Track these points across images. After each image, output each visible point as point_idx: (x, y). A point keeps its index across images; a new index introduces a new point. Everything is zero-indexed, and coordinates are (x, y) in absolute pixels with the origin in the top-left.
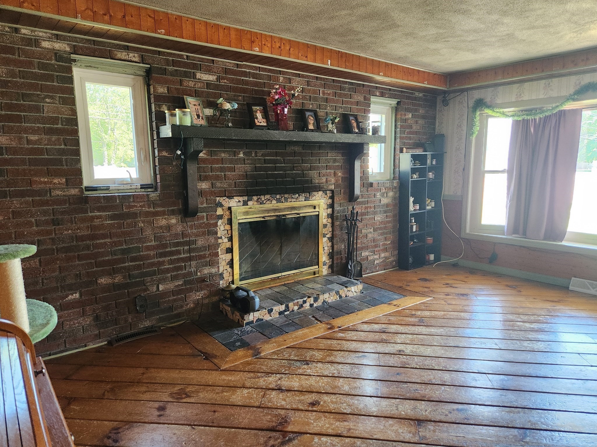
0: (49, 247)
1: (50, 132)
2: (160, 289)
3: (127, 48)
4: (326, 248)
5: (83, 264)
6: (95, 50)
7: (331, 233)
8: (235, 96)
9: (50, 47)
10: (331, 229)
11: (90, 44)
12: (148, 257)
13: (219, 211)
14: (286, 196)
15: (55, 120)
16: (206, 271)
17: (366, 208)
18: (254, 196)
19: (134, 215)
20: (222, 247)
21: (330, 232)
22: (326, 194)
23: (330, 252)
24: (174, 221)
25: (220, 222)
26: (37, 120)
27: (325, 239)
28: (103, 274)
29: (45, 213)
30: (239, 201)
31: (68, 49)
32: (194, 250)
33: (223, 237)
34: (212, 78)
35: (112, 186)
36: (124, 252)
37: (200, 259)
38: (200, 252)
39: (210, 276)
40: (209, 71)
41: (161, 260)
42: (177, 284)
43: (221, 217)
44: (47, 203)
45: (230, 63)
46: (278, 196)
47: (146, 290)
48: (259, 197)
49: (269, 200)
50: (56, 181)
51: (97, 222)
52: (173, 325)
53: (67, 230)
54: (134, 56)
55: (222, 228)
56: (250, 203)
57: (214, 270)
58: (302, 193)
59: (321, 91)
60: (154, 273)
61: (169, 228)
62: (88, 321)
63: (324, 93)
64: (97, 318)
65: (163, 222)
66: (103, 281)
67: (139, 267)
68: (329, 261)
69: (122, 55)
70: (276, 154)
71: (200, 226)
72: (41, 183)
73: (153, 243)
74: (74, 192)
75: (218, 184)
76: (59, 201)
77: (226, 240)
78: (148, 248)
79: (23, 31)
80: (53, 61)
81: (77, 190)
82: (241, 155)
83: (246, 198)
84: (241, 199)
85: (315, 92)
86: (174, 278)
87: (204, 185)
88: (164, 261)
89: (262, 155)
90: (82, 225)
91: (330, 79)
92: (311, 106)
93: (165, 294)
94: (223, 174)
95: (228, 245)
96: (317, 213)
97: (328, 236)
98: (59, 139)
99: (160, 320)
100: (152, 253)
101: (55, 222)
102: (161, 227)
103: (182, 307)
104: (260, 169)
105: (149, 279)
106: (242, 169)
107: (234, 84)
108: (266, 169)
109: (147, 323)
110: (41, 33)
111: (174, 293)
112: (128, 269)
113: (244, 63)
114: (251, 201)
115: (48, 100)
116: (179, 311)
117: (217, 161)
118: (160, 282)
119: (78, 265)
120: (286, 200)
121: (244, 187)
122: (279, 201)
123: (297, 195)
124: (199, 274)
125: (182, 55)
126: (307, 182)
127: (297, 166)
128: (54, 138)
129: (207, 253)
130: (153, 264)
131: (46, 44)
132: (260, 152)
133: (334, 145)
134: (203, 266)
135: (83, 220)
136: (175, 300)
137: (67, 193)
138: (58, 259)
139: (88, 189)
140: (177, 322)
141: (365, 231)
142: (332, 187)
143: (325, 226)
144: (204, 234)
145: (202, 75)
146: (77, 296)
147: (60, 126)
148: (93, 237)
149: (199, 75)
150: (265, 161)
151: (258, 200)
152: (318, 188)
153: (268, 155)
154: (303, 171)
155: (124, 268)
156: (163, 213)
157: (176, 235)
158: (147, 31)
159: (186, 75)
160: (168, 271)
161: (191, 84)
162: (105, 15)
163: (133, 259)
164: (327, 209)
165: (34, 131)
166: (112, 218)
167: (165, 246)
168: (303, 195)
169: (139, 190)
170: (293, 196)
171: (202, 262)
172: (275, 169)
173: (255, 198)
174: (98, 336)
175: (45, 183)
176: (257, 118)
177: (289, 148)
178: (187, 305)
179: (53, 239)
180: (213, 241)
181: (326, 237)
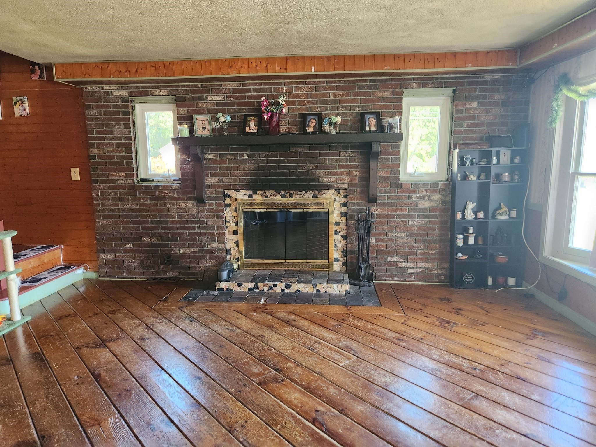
0: (117, 214)
1: (118, 145)
2: (181, 252)
3: (158, 87)
4: (339, 246)
5: (134, 227)
6: (141, 92)
7: (346, 231)
8: (240, 109)
9: (118, 95)
10: (345, 228)
11: (139, 89)
12: (172, 228)
13: (228, 201)
14: (291, 192)
15: (120, 138)
16: (215, 245)
17: (393, 210)
18: (259, 190)
19: (164, 199)
20: (229, 230)
21: (344, 230)
22: (339, 192)
23: (344, 250)
24: (190, 205)
25: (228, 209)
26: (111, 139)
27: (337, 237)
28: (148, 235)
29: (116, 193)
30: (245, 194)
31: (127, 94)
32: (205, 228)
33: (230, 221)
34: (220, 98)
35: (156, 178)
36: (158, 222)
37: (210, 235)
38: (210, 230)
39: (218, 250)
40: (218, 93)
41: (181, 231)
42: (192, 251)
43: (229, 205)
44: (115, 187)
45: (235, 85)
46: (283, 192)
47: (172, 250)
48: (263, 191)
49: (273, 195)
50: (120, 175)
51: (142, 201)
52: (189, 279)
53: (126, 205)
54: (164, 92)
55: (230, 214)
57: (221, 246)
58: (310, 190)
59: (331, 94)
60: (176, 240)
61: (187, 210)
62: (137, 263)
63: (335, 95)
64: (142, 262)
65: (183, 205)
66: (146, 239)
67: (167, 234)
68: (342, 259)
69: (157, 92)
70: (281, 155)
71: (209, 211)
72: (113, 175)
73: (176, 219)
74: (129, 181)
75: (225, 180)
76: (122, 187)
77: (233, 224)
78: (173, 222)
79: (105, 88)
80: (120, 103)
81: (131, 180)
82: (245, 157)
83: (251, 192)
84: (247, 192)
85: (324, 95)
86: (191, 246)
87: (214, 180)
88: (183, 233)
89: (265, 157)
90: (134, 202)
91: (343, 80)
92: (319, 110)
93: (183, 256)
94: (229, 172)
95: (235, 228)
96: (327, 210)
97: (342, 233)
98: (122, 149)
99: (183, 274)
100: (175, 226)
101: (120, 199)
102: (182, 209)
103: (196, 268)
104: (263, 168)
105: (173, 243)
106: (250, 167)
107: (239, 100)
108: (269, 168)
109: (172, 274)
110: (113, 87)
111: (193, 256)
112: (160, 234)
113: (248, 82)
114: (256, 195)
115: (117, 127)
116: (194, 271)
117: (224, 162)
118: (182, 246)
119: (132, 227)
120: (291, 196)
121: (248, 183)
122: (283, 196)
123: (304, 192)
124: (209, 246)
125: (198, 85)
126: (313, 180)
127: (302, 166)
128: (120, 149)
129: (216, 231)
130: (175, 234)
131: (116, 93)
132: (263, 153)
133: (349, 145)
134: (212, 241)
135: (134, 199)
136: (191, 262)
137: (126, 182)
138: (121, 221)
139: (143, 180)
140: (191, 278)
141: (393, 234)
142: (346, 186)
143: (337, 224)
144: (213, 217)
145: (213, 97)
146: (131, 245)
147: (123, 141)
148: (139, 211)
149: (209, 98)
150: (268, 162)
151: (262, 194)
152: (328, 187)
153: (271, 156)
154: (309, 170)
155: (158, 233)
156: (183, 199)
157: (193, 216)
158: (151, 76)
159: (201, 99)
160: (186, 240)
161: (204, 105)
162: (126, 72)
163: (163, 228)
164: (341, 207)
165: (111, 145)
166: (151, 199)
167: (184, 222)
168: (311, 192)
169: (171, 182)
170: (299, 193)
171: (211, 239)
172: (279, 168)
173: (259, 192)
174: (141, 274)
175: (115, 175)
176: (249, 126)
177: (293, 150)
178: (200, 267)
179: (119, 209)
180: (220, 223)
181: (338, 234)
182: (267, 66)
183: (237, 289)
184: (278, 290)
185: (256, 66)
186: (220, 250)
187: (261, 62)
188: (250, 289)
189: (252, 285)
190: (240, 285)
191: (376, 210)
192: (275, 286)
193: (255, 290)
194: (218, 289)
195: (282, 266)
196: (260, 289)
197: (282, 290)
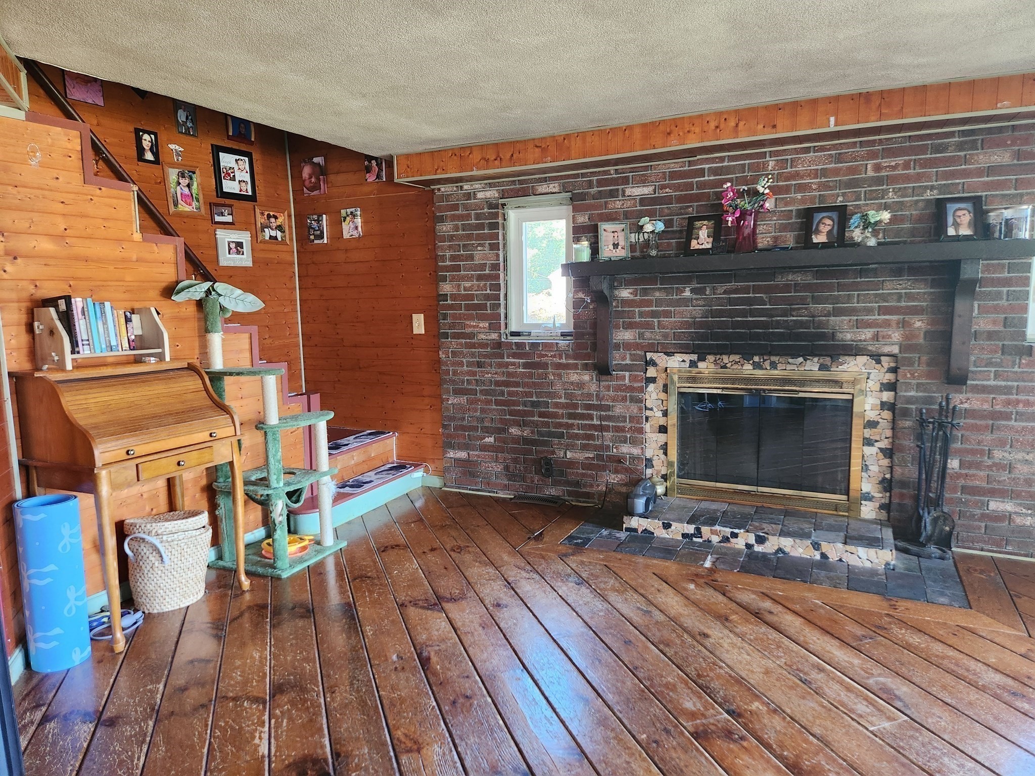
0: (474, 387)
1: (480, 278)
2: (568, 457)
3: (545, 180)
4: (874, 468)
5: (498, 409)
6: (519, 190)
7: (890, 440)
8: (681, 208)
9: (483, 197)
10: (889, 433)
11: (515, 185)
12: (554, 415)
13: (651, 372)
14: (775, 359)
15: (482, 267)
16: (625, 449)
17: (1008, 403)
18: (709, 354)
19: (545, 366)
20: (652, 423)
21: (886, 438)
22: (879, 362)
23: (884, 479)
24: (586, 378)
25: (651, 387)
26: (471, 269)
27: (870, 451)
28: (517, 424)
29: (473, 355)
30: (683, 361)
31: (497, 195)
32: (609, 418)
33: (655, 409)
34: (646, 191)
35: (534, 332)
36: (534, 404)
37: (617, 431)
38: (618, 422)
39: (630, 457)
40: (643, 181)
41: (570, 421)
42: (587, 455)
43: (653, 380)
44: (473, 346)
45: (674, 165)
46: (756, 359)
47: (553, 453)
48: (718, 357)
49: (737, 363)
50: (481, 325)
51: (511, 369)
52: (580, 504)
53: (487, 373)
54: (554, 187)
55: (654, 396)
56: (701, 365)
57: (636, 451)
58: (815, 355)
59: (869, 166)
60: (561, 436)
61: (581, 385)
62: (499, 468)
63: (877, 168)
64: (507, 468)
65: (574, 377)
66: (514, 431)
67: (547, 424)
68: (881, 495)
69: (543, 188)
70: (756, 289)
71: (618, 388)
72: (471, 326)
73: (563, 400)
74: (494, 336)
75: (648, 335)
76: (483, 345)
77: (660, 414)
78: (557, 405)
79: (465, 187)
80: (486, 210)
81: (496, 335)
82: (687, 293)
83: (694, 357)
84: (688, 357)
85: (852, 170)
86: (585, 448)
87: (627, 336)
88: (573, 425)
89: (725, 293)
90: (499, 370)
91: (899, 137)
92: (840, 199)
93: (571, 464)
94: (655, 320)
95: (662, 421)
96: (849, 397)
97: (884, 444)
98: (485, 285)
99: (570, 493)
100: (560, 411)
101: (479, 365)
102: (572, 383)
103: (591, 486)
104: (720, 313)
105: (556, 440)
106: (695, 311)
107: (682, 191)
108: (731, 314)
109: (553, 491)
110: (477, 185)
111: (587, 466)
112: (536, 424)
113: (699, 157)
114: (704, 363)
115: (479, 248)
116: (588, 490)
117: (648, 303)
118: (569, 447)
119: (494, 409)
120: (774, 366)
121: (690, 340)
122: (757, 366)
123: (801, 359)
124: (615, 450)
125: (609, 170)
126: (823, 336)
127: (799, 309)
128: (482, 284)
129: (628, 425)
130: (560, 425)
131: (480, 195)
132: (722, 286)
133: (906, 266)
134: (621, 442)
135: (500, 365)
136: (583, 475)
137: (489, 338)
138: (479, 400)
139: (514, 334)
140: (584, 502)
141: (1006, 455)
142: (895, 350)
143: (872, 424)
144: (624, 399)
145: (634, 190)
146: (491, 439)
147: (487, 272)
148: (507, 384)
149: (628, 192)
150: (731, 302)
151: (715, 361)
152: (854, 350)
153: (736, 291)
154: (813, 316)
155: (533, 422)
156: (575, 367)
157: (589, 396)
158: (534, 163)
159: (613, 194)
160: (577, 436)
161: (618, 204)
162: (496, 160)
163: (541, 415)
164: (881, 391)
165: (470, 278)
166: (525, 366)
167: (575, 406)
168: (816, 359)
169: (558, 338)
170: (790, 360)
171: (619, 437)
172: (752, 313)
173: (711, 358)
174: (506, 488)
175: (474, 326)
176: (697, 238)
177: (782, 278)
178: (598, 486)
179: (477, 380)
180: (635, 411)
181: (873, 445)
182: (737, 125)
183: (660, 533)
184: (739, 543)
185: (717, 127)
186: (633, 458)
187: (725, 119)
188: (685, 536)
189: (690, 529)
190: (667, 526)
191: (961, 400)
192: (735, 535)
193: (695, 539)
194: (628, 529)
195: (750, 498)
196: (705, 538)
197: (749, 546)
